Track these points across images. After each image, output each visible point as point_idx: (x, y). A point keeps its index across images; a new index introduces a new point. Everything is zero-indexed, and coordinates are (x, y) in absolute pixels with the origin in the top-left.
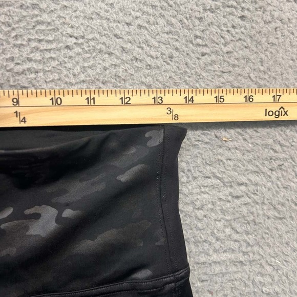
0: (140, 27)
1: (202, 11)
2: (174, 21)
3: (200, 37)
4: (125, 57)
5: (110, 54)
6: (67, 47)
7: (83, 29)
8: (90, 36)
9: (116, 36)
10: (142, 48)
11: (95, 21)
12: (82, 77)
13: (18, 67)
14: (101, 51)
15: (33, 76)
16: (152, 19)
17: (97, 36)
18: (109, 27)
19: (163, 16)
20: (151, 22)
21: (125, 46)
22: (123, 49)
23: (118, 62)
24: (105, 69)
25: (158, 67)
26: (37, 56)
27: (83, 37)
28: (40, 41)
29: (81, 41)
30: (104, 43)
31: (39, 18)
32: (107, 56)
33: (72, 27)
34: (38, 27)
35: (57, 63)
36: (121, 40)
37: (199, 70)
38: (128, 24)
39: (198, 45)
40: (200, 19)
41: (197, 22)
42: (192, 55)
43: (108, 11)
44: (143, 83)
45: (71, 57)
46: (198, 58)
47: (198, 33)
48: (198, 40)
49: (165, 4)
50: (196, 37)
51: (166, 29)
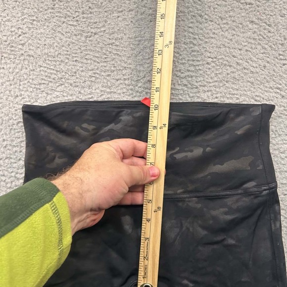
0: (247, 50)
1: (283, 40)
2: (266, 46)
3: (282, 55)
4: (238, 67)
5: (230, 66)
6: (208, 63)
7: (216, 53)
8: (220, 57)
9: (234, 56)
10: (248, 62)
11: (222, 49)
12: (216, 79)
13: (183, 74)
14: (225, 65)
15: (190, 79)
16: (254, 46)
17: (223, 57)
18: (230, 52)
19: (260, 44)
20: (253, 48)
21: (238, 62)
22: (238, 63)
23: (235, 70)
24: (228, 74)
25: (257, 72)
26: (192, 68)
27: (216, 58)
28: (193, 60)
29: (215, 60)
30: (227, 61)
31: (193, 49)
32: (228, 67)
33: (210, 53)
34: (193, 53)
35: (202, 72)
36: (236, 58)
37: (281, 74)
38: (240, 50)
39: (281, 59)
40: (282, 45)
41: (280, 46)
42: (277, 65)
43: (229, 43)
44: (248, 81)
45: (209, 69)
46: (281, 67)
47: (281, 53)
48: (281, 56)
49: (261, 37)
50: (280, 55)
51: (262, 51)
